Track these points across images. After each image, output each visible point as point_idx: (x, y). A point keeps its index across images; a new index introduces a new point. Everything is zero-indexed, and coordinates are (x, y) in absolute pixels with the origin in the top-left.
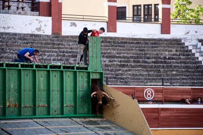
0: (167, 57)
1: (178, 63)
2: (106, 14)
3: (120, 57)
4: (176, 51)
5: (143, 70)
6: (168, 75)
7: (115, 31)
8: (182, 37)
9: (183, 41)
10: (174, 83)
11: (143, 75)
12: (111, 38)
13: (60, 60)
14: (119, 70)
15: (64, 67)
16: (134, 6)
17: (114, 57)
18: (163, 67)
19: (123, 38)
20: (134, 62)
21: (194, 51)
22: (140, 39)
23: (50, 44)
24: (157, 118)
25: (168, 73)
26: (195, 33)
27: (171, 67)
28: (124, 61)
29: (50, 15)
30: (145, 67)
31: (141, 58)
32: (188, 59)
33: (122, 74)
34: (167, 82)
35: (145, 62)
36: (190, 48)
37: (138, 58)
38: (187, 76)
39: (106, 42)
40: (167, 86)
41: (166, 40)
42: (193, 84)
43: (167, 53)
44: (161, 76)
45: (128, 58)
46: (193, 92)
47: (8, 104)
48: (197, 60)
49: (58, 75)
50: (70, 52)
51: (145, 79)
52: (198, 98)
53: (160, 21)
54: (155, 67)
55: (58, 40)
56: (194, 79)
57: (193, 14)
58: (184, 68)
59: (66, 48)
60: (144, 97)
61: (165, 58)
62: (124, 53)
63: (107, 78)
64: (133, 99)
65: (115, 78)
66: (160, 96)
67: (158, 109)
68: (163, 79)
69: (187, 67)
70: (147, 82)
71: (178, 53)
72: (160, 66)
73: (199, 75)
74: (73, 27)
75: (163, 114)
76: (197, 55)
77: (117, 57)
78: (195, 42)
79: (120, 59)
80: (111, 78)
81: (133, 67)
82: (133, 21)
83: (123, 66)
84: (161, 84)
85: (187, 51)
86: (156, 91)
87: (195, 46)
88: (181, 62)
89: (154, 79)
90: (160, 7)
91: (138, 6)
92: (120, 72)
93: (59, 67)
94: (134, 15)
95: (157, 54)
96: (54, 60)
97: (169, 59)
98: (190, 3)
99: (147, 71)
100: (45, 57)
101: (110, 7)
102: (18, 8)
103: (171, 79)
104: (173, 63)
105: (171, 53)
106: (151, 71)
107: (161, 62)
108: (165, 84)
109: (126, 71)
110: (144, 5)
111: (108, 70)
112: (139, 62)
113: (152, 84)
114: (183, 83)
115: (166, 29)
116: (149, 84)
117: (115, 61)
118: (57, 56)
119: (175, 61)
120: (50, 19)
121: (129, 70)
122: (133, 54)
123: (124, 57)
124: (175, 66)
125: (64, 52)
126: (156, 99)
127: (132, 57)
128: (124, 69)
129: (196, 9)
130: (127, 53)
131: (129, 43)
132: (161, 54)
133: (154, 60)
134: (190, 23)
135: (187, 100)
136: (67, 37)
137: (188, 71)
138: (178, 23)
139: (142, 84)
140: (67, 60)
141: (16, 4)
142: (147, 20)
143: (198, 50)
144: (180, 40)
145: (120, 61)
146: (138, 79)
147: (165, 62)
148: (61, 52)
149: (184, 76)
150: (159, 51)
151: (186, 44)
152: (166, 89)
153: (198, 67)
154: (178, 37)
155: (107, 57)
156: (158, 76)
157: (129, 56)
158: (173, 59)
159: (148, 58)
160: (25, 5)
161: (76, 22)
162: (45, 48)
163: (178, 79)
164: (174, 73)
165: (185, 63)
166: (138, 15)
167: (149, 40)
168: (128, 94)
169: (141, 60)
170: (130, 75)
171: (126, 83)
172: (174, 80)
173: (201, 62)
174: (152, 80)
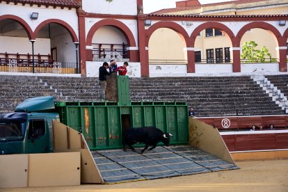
0: (239, 92)
1: (248, 96)
2: (186, 58)
3: (199, 93)
4: (247, 86)
5: (219, 104)
6: (240, 107)
7: (194, 71)
8: (250, 74)
9: (252, 78)
10: (246, 113)
11: (219, 108)
12: (191, 78)
13: (150, 98)
14: (199, 104)
15: (155, 103)
16: (207, 50)
17: (195, 93)
18: (236, 100)
19: (201, 78)
20: (212, 97)
21: (261, 86)
22: (215, 78)
23: (140, 85)
24: (234, 144)
25: (241, 105)
26: (261, 70)
27: (243, 99)
28: (203, 97)
29: (139, 61)
30: (221, 101)
31: (217, 93)
32: (257, 92)
33: (201, 108)
35: (221, 97)
36: (258, 83)
37: (214, 93)
38: (257, 107)
39: (187, 81)
40: (240, 116)
41: (237, 77)
42: (263, 113)
43: (239, 88)
44: (234, 107)
45: (206, 94)
46: (263, 120)
47: (110, 136)
48: (264, 93)
49: (150, 110)
50: (157, 91)
51: (222, 111)
53: (232, 61)
54: (230, 100)
55: (146, 82)
56: (262, 109)
57: (259, 54)
58: (254, 100)
59: (154, 88)
61: (237, 92)
62: (202, 90)
64: (214, 128)
66: (235, 125)
67: (234, 135)
68: (237, 110)
69: (257, 99)
70: (223, 113)
71: (248, 88)
72: (233, 99)
73: (267, 106)
74: (159, 70)
75: (238, 140)
76: (264, 89)
77: (197, 94)
78: (262, 78)
79: (199, 95)
81: (211, 101)
82: (207, 62)
83: (203, 101)
84: (236, 114)
85: (256, 86)
86: (232, 120)
87: (263, 82)
88: (251, 96)
89: (229, 111)
90: (231, 50)
91: (210, 50)
92: (200, 106)
93: (151, 103)
94: (207, 58)
95: (231, 90)
96: (144, 98)
97: (241, 93)
98: (256, 45)
99: (223, 104)
100: (136, 96)
101: (188, 52)
102: (112, 56)
103: (243, 110)
104: (245, 96)
105: (242, 88)
106: (226, 104)
107: (235, 96)
108: (239, 114)
109: (205, 105)
110: (216, 49)
112: (216, 97)
113: (228, 114)
114: (254, 113)
115: (236, 68)
116: (225, 115)
117: (195, 97)
118: (147, 95)
119: (246, 94)
120: (139, 64)
121: (208, 104)
122: (210, 90)
123: (203, 94)
124: (246, 99)
125: (152, 91)
126: (232, 127)
127: (209, 93)
128: (204, 103)
129: (261, 50)
130: (205, 90)
131: (206, 81)
132: (234, 90)
133: (228, 94)
134: (257, 62)
136: (154, 78)
137: (258, 103)
138: (247, 63)
139: (219, 115)
140: (155, 98)
141: (110, 53)
142: (219, 61)
143: (265, 85)
144: (249, 77)
145: (200, 97)
146: (216, 111)
147: (238, 96)
148: (149, 91)
149: (255, 107)
150: (232, 87)
151: (255, 80)
152: (240, 118)
153: (266, 99)
154: (247, 75)
155: (188, 94)
156: (231, 108)
157: (207, 92)
158: (244, 93)
159: (223, 93)
160: (117, 53)
161: (161, 66)
162: (136, 88)
163: (249, 110)
164: (246, 104)
165: (254, 96)
166: (211, 57)
167: (223, 78)
168: (209, 124)
169: (217, 95)
170: (209, 108)
171: (206, 115)
172: (246, 110)
173: (268, 95)
174: (227, 112)
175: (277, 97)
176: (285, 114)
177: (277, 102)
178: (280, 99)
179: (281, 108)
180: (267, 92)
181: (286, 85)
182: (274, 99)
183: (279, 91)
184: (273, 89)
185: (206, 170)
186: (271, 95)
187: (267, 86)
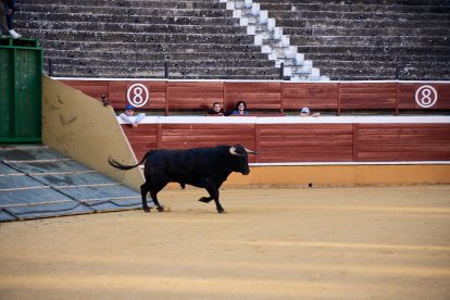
0: (176, 19)
1: (197, 31)
3: (77, 18)
4: (195, 5)
5: (126, 46)
6: (176, 56)
10: (190, 71)
11: (125, 57)
14: (76, 46)
17: (65, 17)
18: (167, 39)
20: (107, 28)
21: (230, 6)
25: (178, 51)
27: (184, 38)
28: (86, 27)
30: (129, 39)
31: (122, 20)
32: (218, 22)
33: (81, 55)
34: (175, 71)
35: (131, 29)
37: (114, 19)
38: (217, 58)
40: (175, 78)
42: (229, 75)
43: (175, 10)
44: (162, 57)
45: (95, 20)
46: (228, 91)
48: (236, 25)
51: (130, 64)
52: (239, 103)
54: (151, 39)
56: (229, 64)
58: (209, 41)
60: (127, 102)
61: (171, 20)
62: (85, 10)
63: (50, 61)
64: (105, 105)
65: (66, 62)
66: (161, 100)
67: (156, 125)
68: (166, 65)
69: (217, 40)
70: (134, 71)
71: (198, 10)
72: (160, 37)
73: (241, 56)
75: (166, 136)
76: (237, 14)
77: (71, 19)
79: (76, 23)
80: (57, 62)
81: (105, 39)
83: (84, 37)
84: (163, 74)
85: (216, 6)
88: (204, 30)
89: (148, 64)
92: (78, 49)
95: (155, 12)
97: (179, 22)
99: (134, 47)
103: (183, 64)
104: (189, 30)
105: (184, 10)
106: (142, 47)
107: (164, 29)
108: (171, 74)
109: (91, 47)
111: (53, 46)
112: (117, 28)
113: (145, 74)
114: (209, 72)
116: (137, 74)
117: (67, 26)
119: (191, 26)
121: (97, 46)
122: (105, 11)
123: (86, 19)
124: (191, 37)
126: (152, 105)
127: (102, 19)
128: (86, 43)
130: (93, 10)
132: (164, 13)
133: (148, 24)
135: (218, 108)
137: (219, 48)
139: (122, 74)
143: (239, 5)
145: (78, 27)
146: (116, 64)
147: (172, 30)
149: (211, 57)
150: (160, 4)
152: (173, 85)
153: (238, 40)
155: (50, 18)
156: (156, 57)
157: (96, 15)
158: (188, 22)
159: (137, 21)
163: (197, 65)
164: (190, 51)
165: (213, 31)
168: (94, 95)
169: (121, 25)
170: (98, 55)
171: (90, 72)
172: (190, 65)
173: (244, 29)
174: (143, 67)
175: (266, 36)
176: (281, 77)
177: (266, 49)
178: (272, 42)
179: (273, 63)
180: (244, 22)
181: (289, 8)
182: (258, 41)
183: (272, 23)
184: (257, 16)
185: (81, 209)
186: (251, 31)
187: (244, 8)
